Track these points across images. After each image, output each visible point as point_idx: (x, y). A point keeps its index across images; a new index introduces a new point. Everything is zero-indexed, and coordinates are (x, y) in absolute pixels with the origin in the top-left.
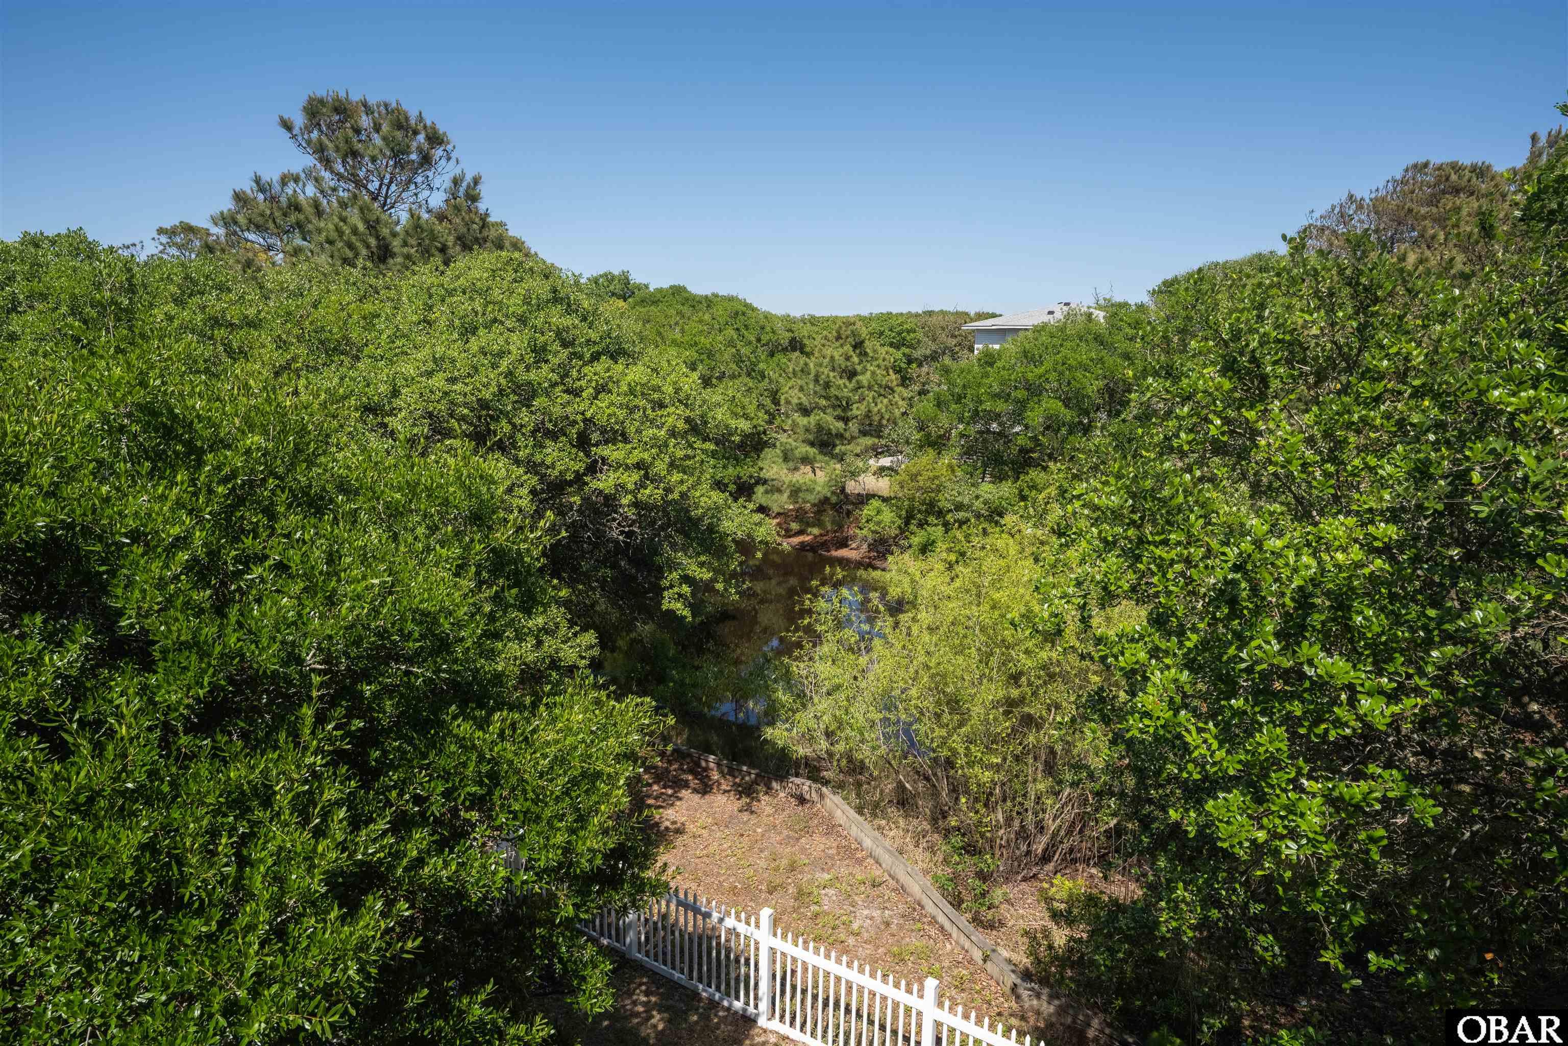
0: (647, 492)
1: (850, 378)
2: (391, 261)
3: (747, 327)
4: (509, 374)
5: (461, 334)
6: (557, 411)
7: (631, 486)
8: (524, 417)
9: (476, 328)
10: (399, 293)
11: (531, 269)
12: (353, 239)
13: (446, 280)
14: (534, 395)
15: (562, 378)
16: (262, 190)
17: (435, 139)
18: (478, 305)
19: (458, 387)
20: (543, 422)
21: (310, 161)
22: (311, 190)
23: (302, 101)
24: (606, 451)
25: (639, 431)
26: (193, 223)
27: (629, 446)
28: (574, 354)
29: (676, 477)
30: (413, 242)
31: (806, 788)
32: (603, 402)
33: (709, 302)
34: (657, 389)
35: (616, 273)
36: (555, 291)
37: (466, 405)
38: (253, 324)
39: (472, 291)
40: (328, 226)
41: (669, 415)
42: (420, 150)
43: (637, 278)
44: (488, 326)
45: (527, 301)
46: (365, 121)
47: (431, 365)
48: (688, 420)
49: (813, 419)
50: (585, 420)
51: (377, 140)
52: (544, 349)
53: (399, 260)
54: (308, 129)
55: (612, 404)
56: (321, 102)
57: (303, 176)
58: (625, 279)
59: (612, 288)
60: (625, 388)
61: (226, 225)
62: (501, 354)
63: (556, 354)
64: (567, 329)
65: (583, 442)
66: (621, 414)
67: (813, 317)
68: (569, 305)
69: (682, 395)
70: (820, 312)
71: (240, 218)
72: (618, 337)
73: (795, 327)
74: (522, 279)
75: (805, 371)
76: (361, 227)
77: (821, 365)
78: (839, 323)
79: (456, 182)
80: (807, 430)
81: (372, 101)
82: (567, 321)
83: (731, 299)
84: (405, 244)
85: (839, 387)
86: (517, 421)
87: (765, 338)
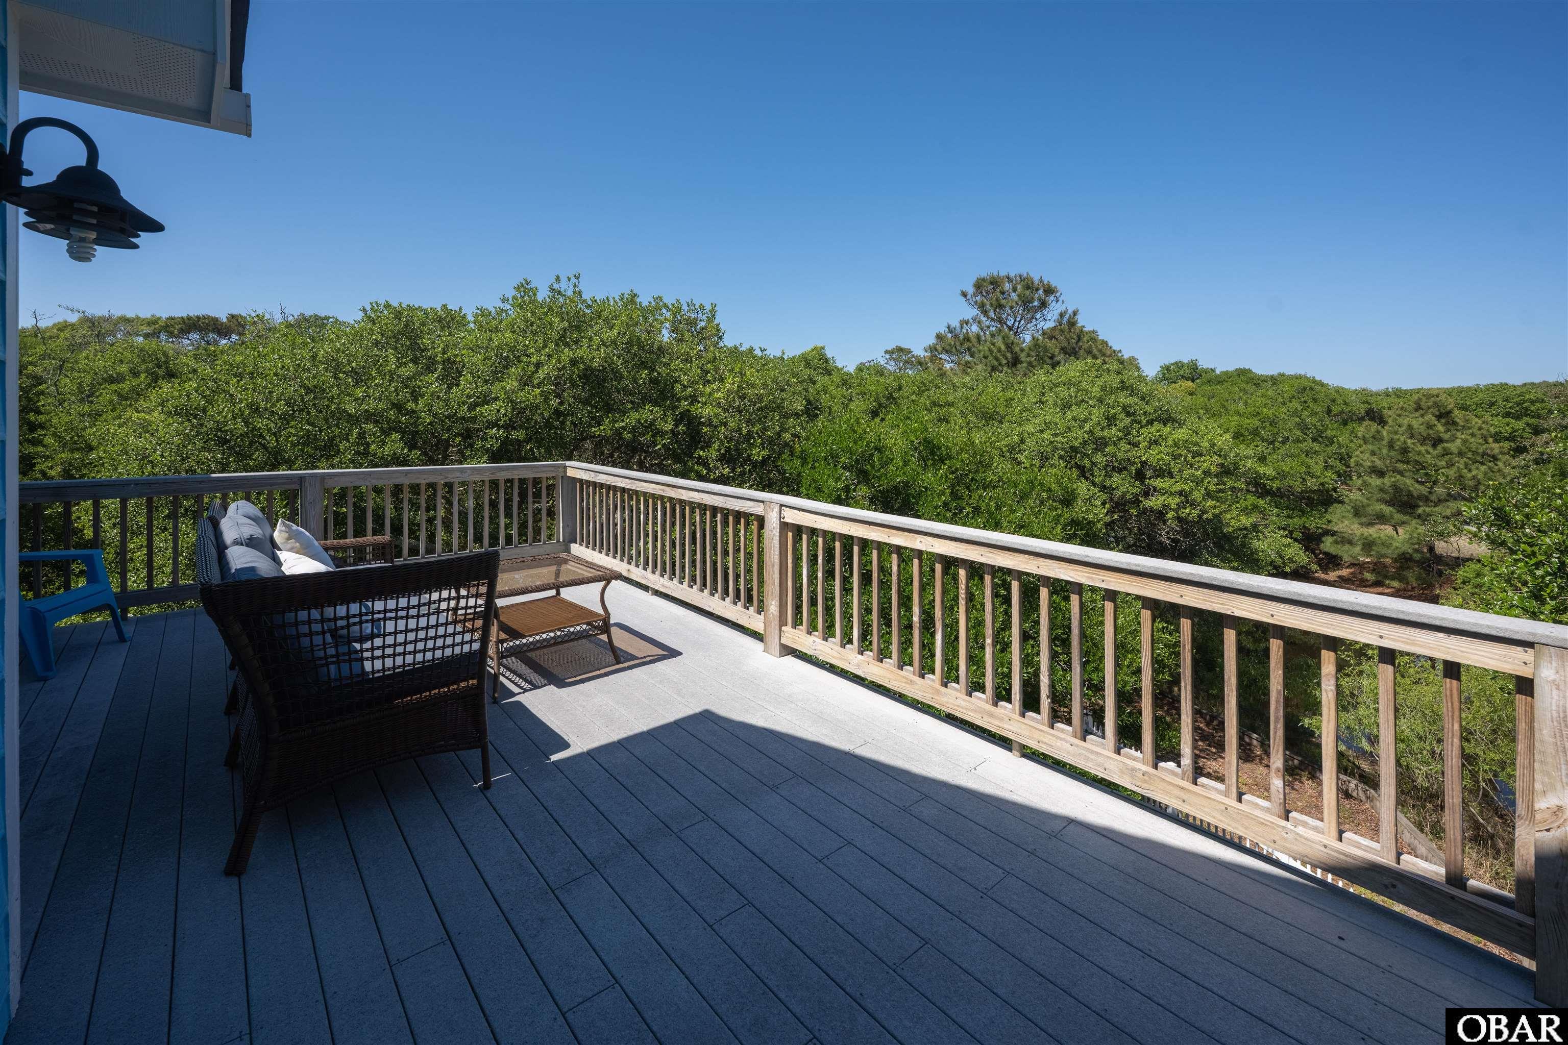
0: (1187, 511)
1: (1434, 446)
2: (1019, 366)
3: (1315, 400)
4: (1090, 432)
5: (1062, 409)
6: (1121, 455)
7: (1173, 506)
8: (1099, 458)
9: (1071, 405)
10: (1026, 387)
11: (1108, 369)
12: (998, 355)
13: (1053, 378)
14: (1106, 445)
15: (1126, 435)
16: (950, 332)
17: (1049, 291)
18: (1072, 391)
19: (1059, 439)
20: (1111, 461)
21: (975, 312)
22: (975, 328)
23: (973, 280)
24: (1158, 483)
25: (1180, 471)
26: (903, 346)
27: (1174, 480)
28: (1135, 421)
29: (1210, 503)
30: (1033, 354)
31: (1352, 786)
32: (1154, 451)
33: (1275, 380)
34: (1197, 444)
35: (1186, 361)
36: (1122, 382)
37: (1063, 449)
38: (950, 404)
39: (1069, 384)
40: (984, 348)
41: (1204, 461)
42: (1040, 299)
43: (1204, 363)
44: (1078, 404)
45: (1103, 389)
46: (1007, 286)
47: (1043, 426)
48: (1222, 465)
49: (1387, 481)
50: (1141, 462)
51: (1014, 296)
52: (1114, 417)
53: (1025, 365)
54: (975, 295)
55: (1161, 452)
56: (984, 280)
57: (971, 321)
58: (1193, 366)
59: (1182, 372)
60: (1170, 442)
61: (931, 352)
62: (1085, 421)
63: (1122, 420)
64: (1130, 406)
65: (1140, 476)
66: (1168, 459)
67: (1400, 390)
68: (1132, 391)
69: (1216, 449)
70: (1406, 386)
71: (939, 347)
72: (1167, 411)
73: (1372, 399)
74: (1101, 375)
75: (1377, 437)
76: (1003, 347)
77: (1396, 433)
78: (1420, 395)
79: (1062, 315)
80: (1382, 490)
81: (1012, 275)
82: (1130, 400)
83: (1298, 377)
84: (1028, 355)
85: (1419, 453)
86: (1095, 460)
87: (1336, 409)
